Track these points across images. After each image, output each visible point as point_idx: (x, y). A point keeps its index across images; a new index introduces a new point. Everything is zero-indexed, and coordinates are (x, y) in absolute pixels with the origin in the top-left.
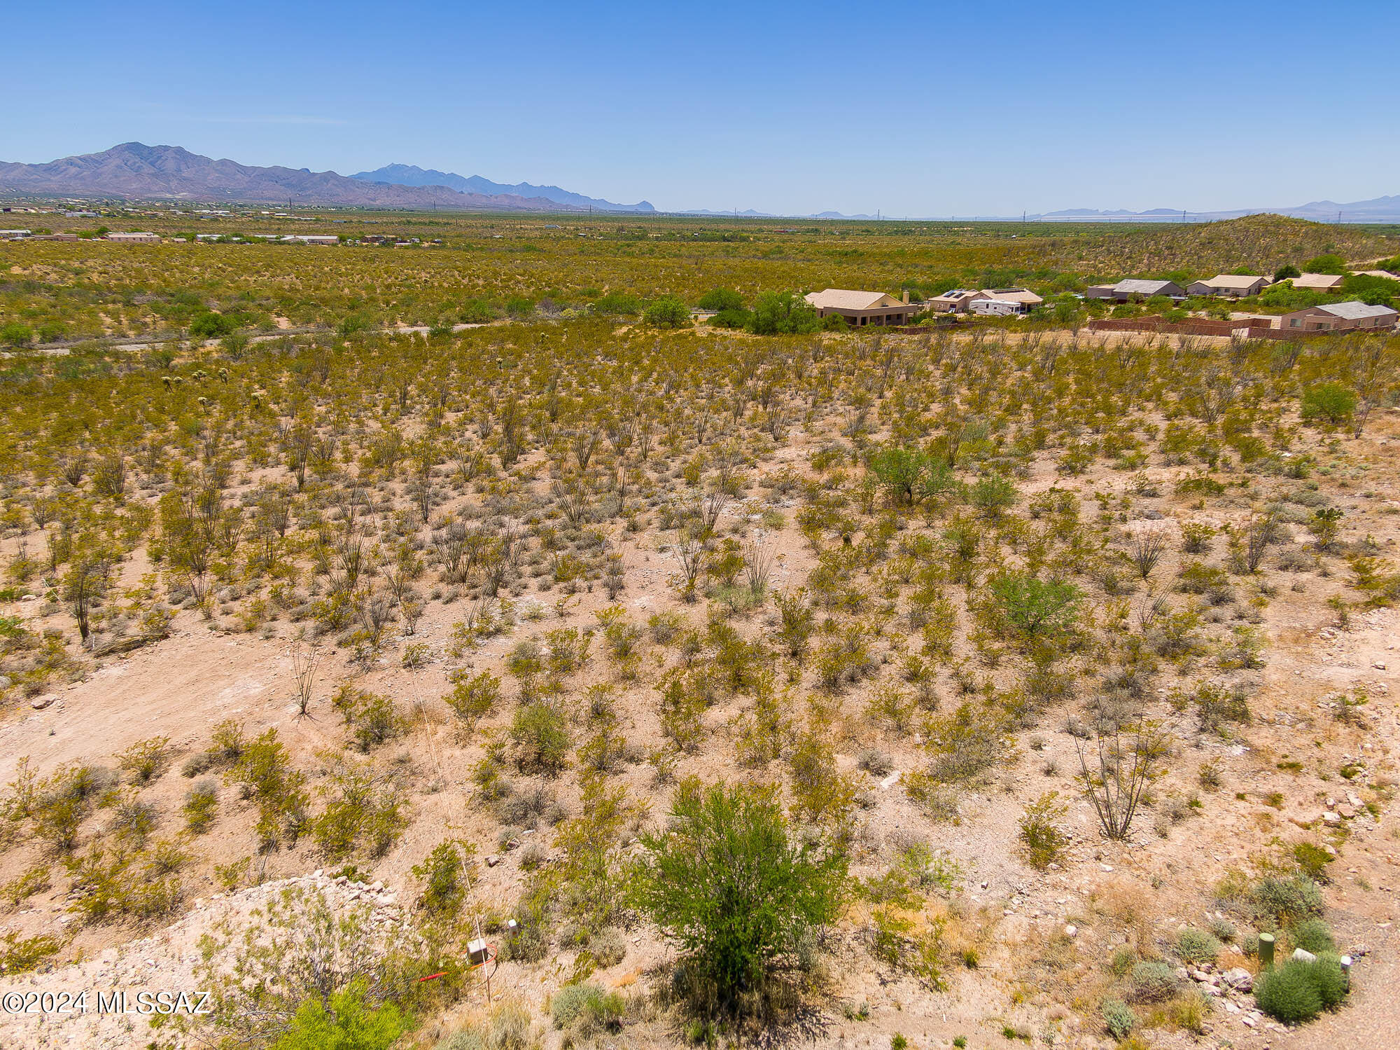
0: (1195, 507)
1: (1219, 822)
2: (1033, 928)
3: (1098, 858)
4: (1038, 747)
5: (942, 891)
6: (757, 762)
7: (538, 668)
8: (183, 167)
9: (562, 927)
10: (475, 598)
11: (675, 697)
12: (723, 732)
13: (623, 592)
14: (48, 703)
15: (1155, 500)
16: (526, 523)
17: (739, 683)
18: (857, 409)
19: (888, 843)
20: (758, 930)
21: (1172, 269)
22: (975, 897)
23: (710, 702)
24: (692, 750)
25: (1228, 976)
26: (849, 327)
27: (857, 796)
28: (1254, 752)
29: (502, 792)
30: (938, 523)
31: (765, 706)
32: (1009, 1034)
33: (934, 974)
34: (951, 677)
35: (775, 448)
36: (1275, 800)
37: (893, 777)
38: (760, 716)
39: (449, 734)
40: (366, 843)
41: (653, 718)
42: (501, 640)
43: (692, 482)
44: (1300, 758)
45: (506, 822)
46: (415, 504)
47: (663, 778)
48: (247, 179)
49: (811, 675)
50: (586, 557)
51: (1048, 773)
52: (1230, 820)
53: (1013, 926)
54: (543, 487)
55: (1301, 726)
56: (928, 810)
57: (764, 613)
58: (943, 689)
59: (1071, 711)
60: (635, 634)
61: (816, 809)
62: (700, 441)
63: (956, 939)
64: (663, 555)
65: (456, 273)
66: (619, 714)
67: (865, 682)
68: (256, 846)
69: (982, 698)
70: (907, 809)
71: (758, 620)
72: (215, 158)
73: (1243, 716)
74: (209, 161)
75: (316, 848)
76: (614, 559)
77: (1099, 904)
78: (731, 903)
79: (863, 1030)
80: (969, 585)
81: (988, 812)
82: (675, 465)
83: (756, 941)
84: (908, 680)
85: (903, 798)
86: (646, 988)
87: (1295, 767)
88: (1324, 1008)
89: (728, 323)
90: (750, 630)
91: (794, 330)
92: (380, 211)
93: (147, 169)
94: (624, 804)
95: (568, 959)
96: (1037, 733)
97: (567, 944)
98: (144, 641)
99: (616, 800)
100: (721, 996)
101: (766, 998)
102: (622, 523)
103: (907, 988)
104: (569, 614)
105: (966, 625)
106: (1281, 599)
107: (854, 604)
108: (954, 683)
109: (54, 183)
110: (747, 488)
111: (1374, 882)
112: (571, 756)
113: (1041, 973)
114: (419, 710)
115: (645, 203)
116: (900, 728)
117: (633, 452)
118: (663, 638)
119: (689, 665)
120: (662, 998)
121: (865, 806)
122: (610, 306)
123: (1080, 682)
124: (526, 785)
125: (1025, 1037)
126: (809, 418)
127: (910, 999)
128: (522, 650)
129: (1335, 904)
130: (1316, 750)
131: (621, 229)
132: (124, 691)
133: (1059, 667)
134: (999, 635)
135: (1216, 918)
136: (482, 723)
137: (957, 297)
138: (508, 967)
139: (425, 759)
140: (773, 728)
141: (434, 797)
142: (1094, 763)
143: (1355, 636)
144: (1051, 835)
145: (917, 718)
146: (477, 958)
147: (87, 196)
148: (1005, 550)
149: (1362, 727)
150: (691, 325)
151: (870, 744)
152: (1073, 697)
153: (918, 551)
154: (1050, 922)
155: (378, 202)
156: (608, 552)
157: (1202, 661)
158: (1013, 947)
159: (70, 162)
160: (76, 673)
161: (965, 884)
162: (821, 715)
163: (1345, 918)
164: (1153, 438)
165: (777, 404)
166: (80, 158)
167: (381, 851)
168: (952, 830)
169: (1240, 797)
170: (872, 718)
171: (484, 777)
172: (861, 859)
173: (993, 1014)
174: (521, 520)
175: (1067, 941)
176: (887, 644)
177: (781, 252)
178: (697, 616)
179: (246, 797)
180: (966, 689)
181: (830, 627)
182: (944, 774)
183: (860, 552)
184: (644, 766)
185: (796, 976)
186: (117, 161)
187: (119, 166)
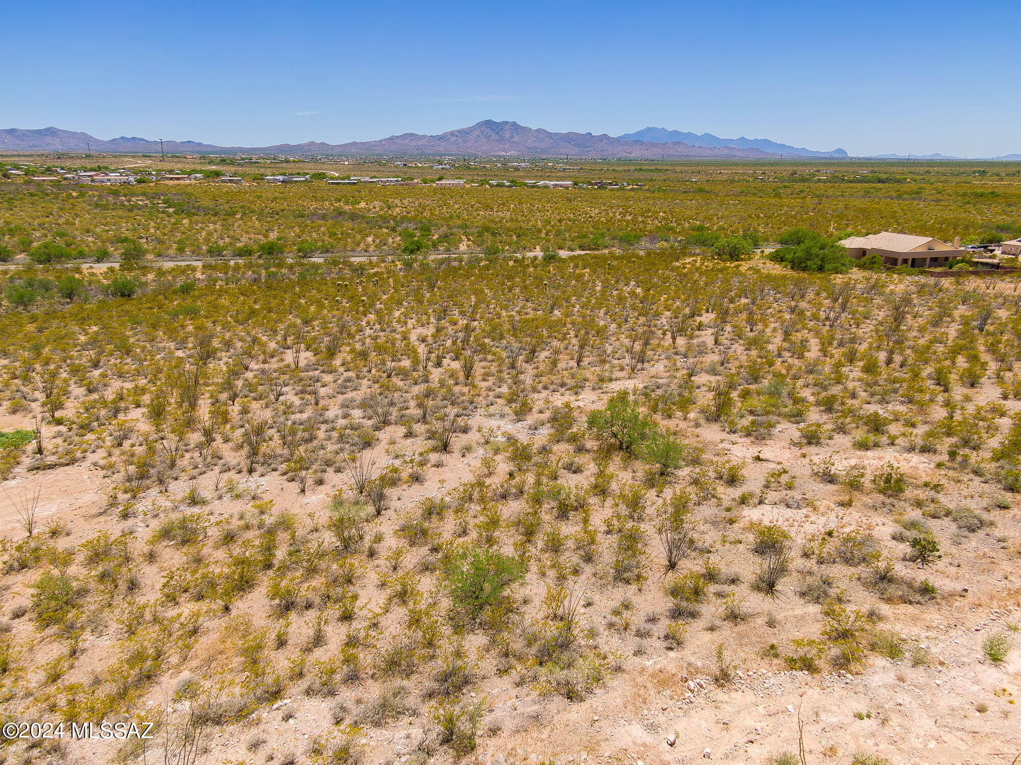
8: (515, 135)
10: (240, 472)
48: (551, 141)
92: (628, 162)
104: (259, 498)
109: (441, 148)
115: (840, 150)
122: (698, 241)
131: (794, 173)
150: (749, 259)
155: (633, 155)
166: (458, 131)
186: (478, 132)
187: (479, 136)
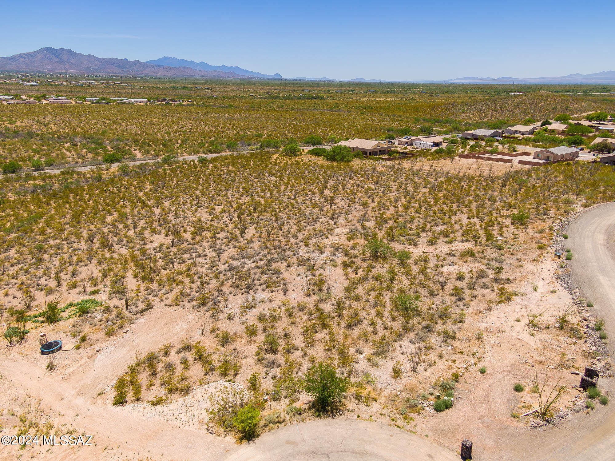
0: (465, 262)
1: (440, 367)
2: (391, 393)
3: (409, 376)
4: (401, 346)
5: (372, 384)
6: (329, 350)
7: (267, 320)
8: (71, 58)
9: (284, 393)
10: (243, 294)
11: (306, 331)
12: (320, 341)
13: (288, 292)
14: (127, 331)
15: (454, 258)
16: (253, 262)
17: (324, 326)
18: (364, 208)
19: (361, 372)
20: (330, 394)
21: (501, 118)
22: (379, 386)
23: (316, 332)
24: (312, 346)
25: (429, 403)
26: (364, 156)
27: (354, 360)
28: (454, 348)
29: (263, 359)
30: (386, 266)
31: (331, 333)
32: (381, 414)
33: (367, 403)
34: (382, 324)
35: (334, 229)
36: (454, 362)
37: (364, 355)
38: (330, 337)
39: (245, 342)
40: (232, 372)
41: (301, 337)
42: (254, 310)
43: (307, 245)
44: (464, 350)
45: (266, 367)
46: (214, 253)
47: (305, 355)
48: (100, 63)
49: (344, 324)
50: (275, 278)
51: (402, 354)
52: (442, 366)
53: (386, 392)
54: (256, 245)
55: (467, 341)
56: (371, 364)
57: (331, 301)
58: (379, 328)
59: (411, 335)
60: (293, 308)
61: (344, 363)
62: (308, 224)
63: (373, 395)
64: (299, 277)
65: (202, 123)
66: (291, 335)
67: (359, 326)
68: (203, 374)
69: (389, 331)
70: (366, 364)
71: (330, 303)
72: (85, 54)
73: (454, 338)
74: (82, 55)
75: (219, 374)
76: (283, 279)
77: (406, 387)
78: (324, 388)
79: (351, 414)
80: (392, 291)
81: (386, 364)
82: (301, 236)
83: (330, 396)
84: (370, 325)
85: (365, 361)
86: (306, 406)
87: (462, 353)
88: (446, 409)
89: (316, 154)
90: (327, 307)
91: (342, 160)
92: (160, 79)
93: (55, 59)
94: (295, 362)
95: (287, 400)
96: (402, 343)
97: (286, 397)
98: (146, 310)
99: (293, 361)
100: (322, 408)
101: (332, 408)
102: (285, 264)
103: (362, 406)
104: (273, 301)
105: (389, 306)
106: (478, 299)
107: (357, 298)
108: (383, 326)
109: (13, 66)
110: (325, 248)
111: (469, 382)
112: (280, 348)
113: (390, 402)
114: (235, 334)
115: (277, 74)
116: (367, 340)
117: (285, 229)
118: (301, 310)
119: (310, 320)
120: (310, 408)
121: (356, 363)
122: (268, 144)
123: (416, 327)
124: (270, 357)
125: (384, 415)
126: (347, 213)
127: (362, 408)
128: (261, 314)
129: (458, 387)
130: (469, 348)
131: (268, 92)
132: (148, 327)
133: (411, 321)
134: (397, 310)
135: (431, 390)
136: (254, 338)
137: (408, 139)
138: (273, 402)
139: (240, 349)
140: (333, 341)
141: (245, 360)
142: (414, 351)
143: (492, 313)
144: (399, 370)
145: (372, 337)
146: (266, 400)
147: (28, 72)
148: (404, 277)
149: (482, 341)
150: (301, 155)
151: (359, 345)
152: (413, 331)
153: (377, 278)
154: (395, 391)
155: (158, 74)
156: (282, 276)
157: (450, 320)
158: (385, 397)
159: (20, 56)
160: (131, 321)
161: (378, 383)
162: (346, 336)
163: (459, 390)
164: (461, 228)
165: (335, 204)
166: (24, 54)
167: (236, 375)
168: (376, 369)
169: (447, 361)
170: (359, 338)
171: (257, 354)
172: (354, 377)
173: (379, 410)
174: (251, 261)
175: (397, 395)
176: (366, 313)
177: (337, 107)
178: (311, 302)
179: (195, 360)
180: (386, 328)
181: (350, 306)
182: (376, 354)
183: (360, 279)
184: (299, 351)
185: (338, 404)
186: (40, 56)
187: (42, 58)
